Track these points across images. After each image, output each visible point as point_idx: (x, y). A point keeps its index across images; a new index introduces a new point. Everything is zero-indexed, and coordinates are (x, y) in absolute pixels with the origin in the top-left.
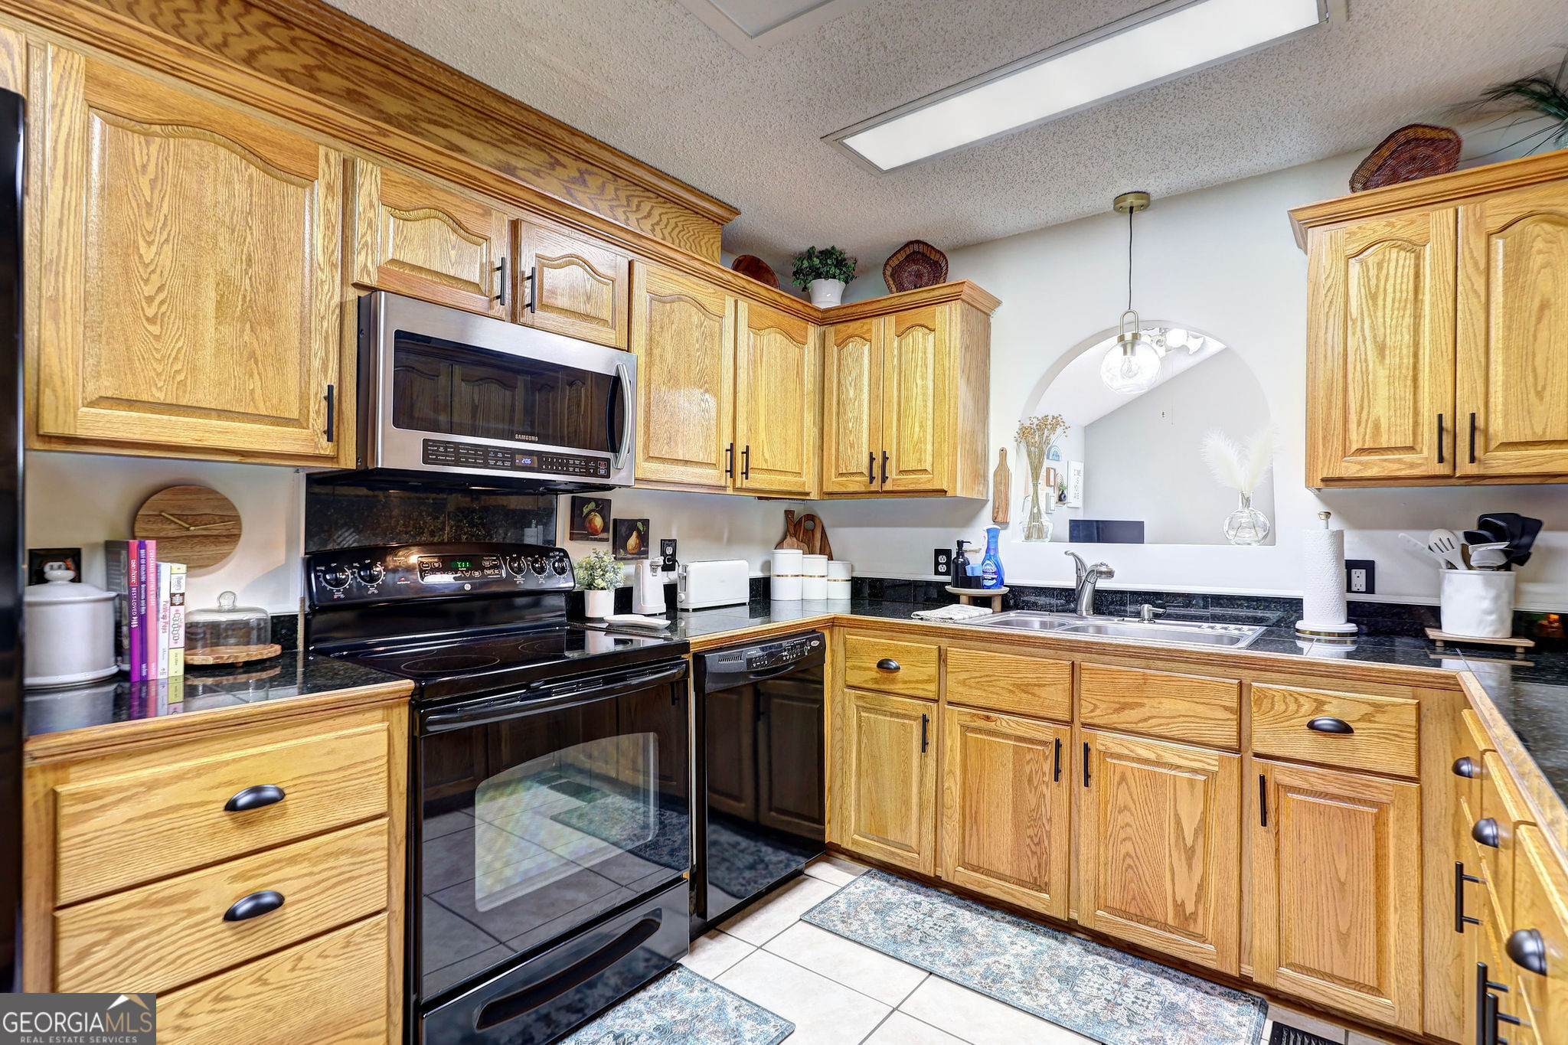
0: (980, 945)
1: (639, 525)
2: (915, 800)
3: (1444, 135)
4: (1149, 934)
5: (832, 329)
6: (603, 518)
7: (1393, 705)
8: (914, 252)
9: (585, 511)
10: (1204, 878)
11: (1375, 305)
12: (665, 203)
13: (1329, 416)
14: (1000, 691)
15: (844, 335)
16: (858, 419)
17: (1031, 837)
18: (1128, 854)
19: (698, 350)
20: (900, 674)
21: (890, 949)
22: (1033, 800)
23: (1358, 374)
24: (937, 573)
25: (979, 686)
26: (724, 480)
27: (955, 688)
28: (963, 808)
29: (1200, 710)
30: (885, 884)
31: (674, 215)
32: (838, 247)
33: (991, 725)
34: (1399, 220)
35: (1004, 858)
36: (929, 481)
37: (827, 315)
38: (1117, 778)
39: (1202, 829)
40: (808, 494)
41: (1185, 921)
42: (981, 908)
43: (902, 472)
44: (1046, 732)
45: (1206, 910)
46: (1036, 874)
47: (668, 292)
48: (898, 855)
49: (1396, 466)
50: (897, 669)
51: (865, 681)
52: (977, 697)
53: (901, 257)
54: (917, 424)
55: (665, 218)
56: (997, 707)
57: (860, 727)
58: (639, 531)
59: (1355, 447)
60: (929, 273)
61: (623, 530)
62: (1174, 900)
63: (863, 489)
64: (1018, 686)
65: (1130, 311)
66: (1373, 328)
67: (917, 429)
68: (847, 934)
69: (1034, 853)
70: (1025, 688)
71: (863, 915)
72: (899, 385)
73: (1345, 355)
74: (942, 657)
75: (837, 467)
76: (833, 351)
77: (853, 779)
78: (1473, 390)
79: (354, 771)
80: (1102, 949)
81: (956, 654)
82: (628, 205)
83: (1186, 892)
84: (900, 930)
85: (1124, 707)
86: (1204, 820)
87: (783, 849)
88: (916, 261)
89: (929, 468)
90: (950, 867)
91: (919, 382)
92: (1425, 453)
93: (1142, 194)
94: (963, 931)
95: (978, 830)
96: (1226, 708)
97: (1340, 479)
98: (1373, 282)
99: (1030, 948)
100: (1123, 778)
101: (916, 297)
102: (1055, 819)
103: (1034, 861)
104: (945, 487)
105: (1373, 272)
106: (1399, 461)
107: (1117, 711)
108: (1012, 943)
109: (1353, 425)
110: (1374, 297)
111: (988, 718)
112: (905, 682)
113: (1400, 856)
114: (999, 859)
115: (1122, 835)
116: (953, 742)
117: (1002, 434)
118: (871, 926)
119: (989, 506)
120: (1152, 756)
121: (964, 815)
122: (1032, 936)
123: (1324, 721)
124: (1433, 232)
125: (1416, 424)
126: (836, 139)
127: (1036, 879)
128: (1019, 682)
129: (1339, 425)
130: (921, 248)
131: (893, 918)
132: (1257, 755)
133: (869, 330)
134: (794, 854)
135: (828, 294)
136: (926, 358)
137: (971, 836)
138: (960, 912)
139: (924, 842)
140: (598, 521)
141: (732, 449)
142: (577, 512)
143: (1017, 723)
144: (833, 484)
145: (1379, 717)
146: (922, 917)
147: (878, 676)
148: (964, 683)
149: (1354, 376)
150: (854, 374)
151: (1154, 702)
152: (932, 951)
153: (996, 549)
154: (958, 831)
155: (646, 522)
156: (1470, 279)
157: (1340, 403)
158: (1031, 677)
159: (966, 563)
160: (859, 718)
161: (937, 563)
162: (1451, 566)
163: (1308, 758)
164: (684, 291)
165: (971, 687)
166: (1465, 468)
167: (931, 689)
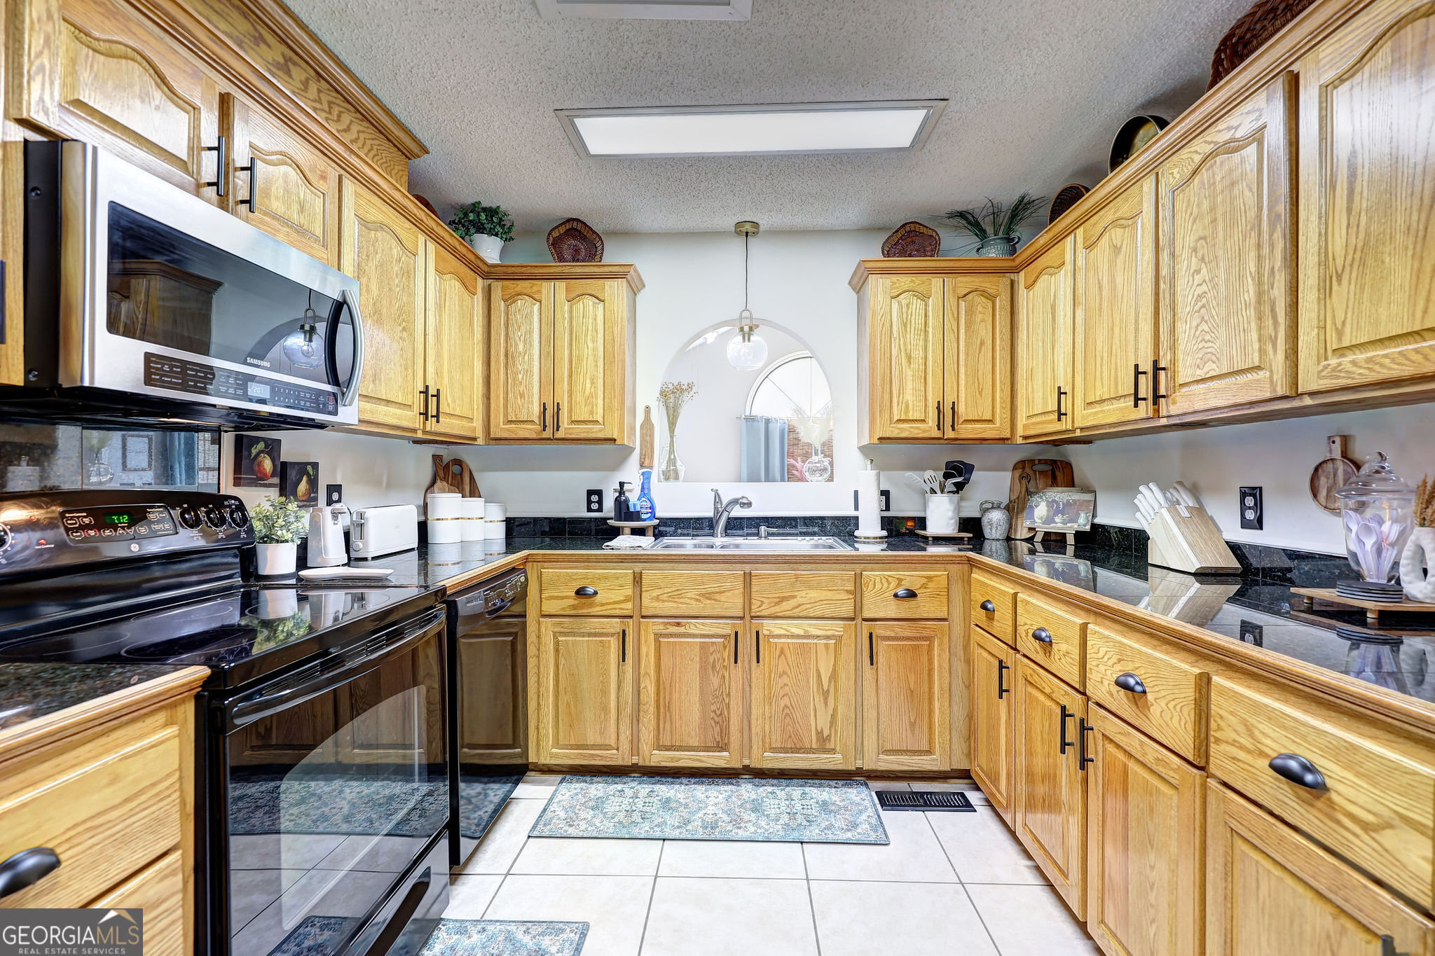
0: (686, 806)
1: (309, 468)
2: (613, 704)
3: (930, 232)
4: (802, 759)
5: (500, 284)
6: (273, 461)
7: (937, 576)
8: (572, 229)
9: (254, 451)
10: (835, 710)
11: (906, 331)
12: (362, 120)
13: (883, 397)
14: (689, 601)
15: (512, 292)
16: (528, 372)
17: (714, 711)
18: (786, 706)
19: (397, 286)
20: (598, 598)
21: (624, 833)
22: (715, 681)
23: (897, 372)
24: (589, 510)
25: (672, 598)
26: (417, 422)
27: (649, 605)
28: (658, 701)
29: (830, 595)
30: (585, 784)
31: (370, 136)
32: (503, 208)
33: (682, 630)
34: (918, 279)
35: (693, 733)
36: (600, 431)
37: (493, 270)
38: (778, 653)
39: (834, 676)
40: (475, 439)
41: (823, 744)
42: (670, 780)
43: (573, 422)
44: (726, 628)
45: (836, 731)
46: (718, 739)
47: (373, 218)
48: (598, 756)
49: (916, 431)
50: (596, 593)
51: (563, 609)
52: (668, 608)
53: (562, 229)
54: (588, 381)
55: (362, 136)
56: (686, 614)
57: (557, 650)
58: (309, 475)
59: (896, 419)
60: (585, 249)
61: (292, 474)
62: (817, 730)
63: (534, 436)
64: (703, 595)
65: (746, 309)
66: (905, 344)
67: (588, 385)
68: (580, 834)
69: (717, 723)
70: (708, 596)
71: (583, 815)
72: (571, 345)
73: (891, 360)
74: (638, 580)
75: (506, 415)
76: (499, 305)
77: (551, 699)
78: (952, 387)
79: (143, 798)
80: (764, 781)
81: (650, 575)
82: (330, 113)
83: (823, 722)
84: (621, 816)
85: (782, 600)
86: (834, 670)
87: (475, 782)
88: (574, 237)
89: (601, 420)
90: (647, 753)
91: (590, 345)
92: (930, 424)
93: (755, 225)
94: (668, 800)
95: (671, 716)
96: (848, 591)
97: (889, 438)
98: (905, 316)
99: (721, 796)
100: (782, 652)
101: (587, 270)
102: (733, 692)
103: (717, 729)
104: (615, 437)
105: (905, 310)
106: (918, 428)
107: (777, 604)
108: (707, 797)
109: (895, 405)
110: (905, 325)
111: (678, 624)
112: (603, 605)
113: (940, 666)
114: (689, 735)
115: (782, 693)
116: (648, 649)
117: (647, 395)
118: (597, 822)
119: (636, 454)
120: (802, 633)
121: (658, 707)
122: (717, 788)
123: (901, 592)
124: (933, 291)
125: (926, 406)
126: (567, 117)
127: (718, 743)
128: (704, 591)
129: (888, 404)
130: (579, 226)
131: (610, 808)
132: (865, 620)
133: (539, 292)
134: (486, 783)
135: (489, 249)
136: (596, 324)
137: (665, 722)
138: (657, 787)
139: (622, 738)
140: (268, 464)
141: (425, 392)
142: (245, 453)
143: (703, 624)
144: (500, 429)
145: (931, 585)
146: (631, 800)
147: (576, 602)
148: (657, 598)
149: (895, 373)
150: (523, 329)
151: (803, 594)
152: (656, 822)
153: (649, 489)
154: (653, 722)
155: (315, 466)
156: (950, 323)
157: (888, 391)
158: (711, 587)
159: (627, 501)
160: (557, 644)
161: (589, 502)
162: (933, 491)
163: (894, 616)
164: (386, 221)
165: (663, 601)
166: (950, 434)
167: (628, 607)
